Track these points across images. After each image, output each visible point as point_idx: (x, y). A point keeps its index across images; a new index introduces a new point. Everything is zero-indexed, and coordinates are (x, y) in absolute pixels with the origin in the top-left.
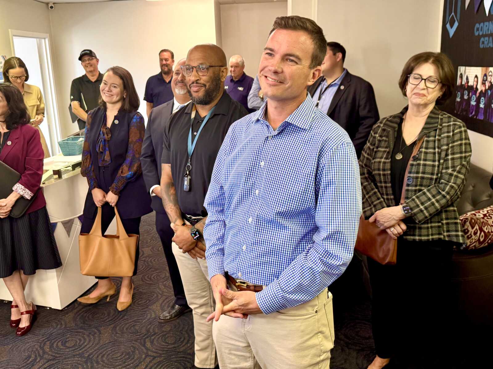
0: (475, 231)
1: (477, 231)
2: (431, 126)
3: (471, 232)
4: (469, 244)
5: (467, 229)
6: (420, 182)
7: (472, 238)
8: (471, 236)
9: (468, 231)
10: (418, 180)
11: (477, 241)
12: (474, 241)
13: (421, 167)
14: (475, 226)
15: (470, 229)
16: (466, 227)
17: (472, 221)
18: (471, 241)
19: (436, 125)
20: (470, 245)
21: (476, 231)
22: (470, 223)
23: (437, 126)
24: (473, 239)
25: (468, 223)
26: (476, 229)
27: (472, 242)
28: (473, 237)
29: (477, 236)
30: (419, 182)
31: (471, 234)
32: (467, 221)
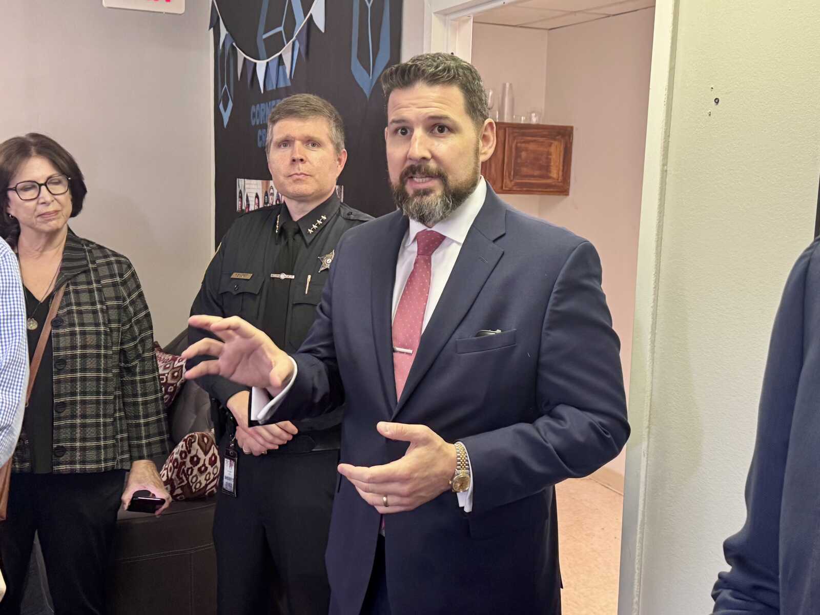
0: (210, 459)
1: (216, 458)
2: (75, 264)
3: (205, 460)
4: (204, 482)
5: (196, 456)
6: (80, 364)
7: (208, 471)
8: (206, 469)
9: (199, 459)
10: (76, 361)
11: (217, 477)
12: (212, 477)
13: (78, 336)
14: (210, 449)
15: (201, 454)
16: (193, 453)
17: (203, 441)
18: (207, 478)
19: (84, 262)
20: (207, 485)
21: (213, 458)
22: (199, 444)
23: (87, 265)
24: (209, 473)
25: (195, 445)
26: (214, 454)
27: (209, 479)
28: (210, 469)
29: (216, 467)
30: (78, 364)
31: (204, 465)
32: (193, 441)
